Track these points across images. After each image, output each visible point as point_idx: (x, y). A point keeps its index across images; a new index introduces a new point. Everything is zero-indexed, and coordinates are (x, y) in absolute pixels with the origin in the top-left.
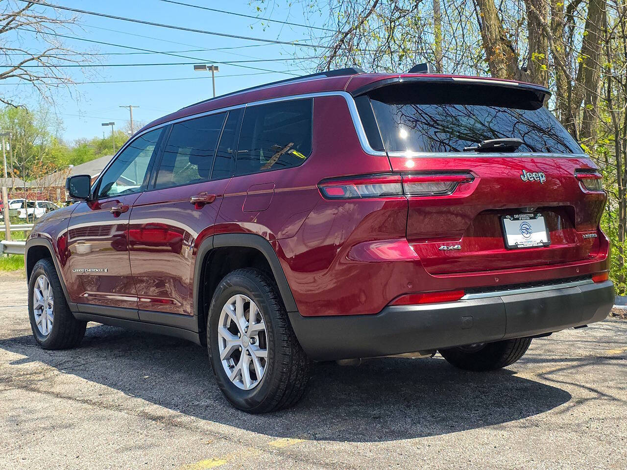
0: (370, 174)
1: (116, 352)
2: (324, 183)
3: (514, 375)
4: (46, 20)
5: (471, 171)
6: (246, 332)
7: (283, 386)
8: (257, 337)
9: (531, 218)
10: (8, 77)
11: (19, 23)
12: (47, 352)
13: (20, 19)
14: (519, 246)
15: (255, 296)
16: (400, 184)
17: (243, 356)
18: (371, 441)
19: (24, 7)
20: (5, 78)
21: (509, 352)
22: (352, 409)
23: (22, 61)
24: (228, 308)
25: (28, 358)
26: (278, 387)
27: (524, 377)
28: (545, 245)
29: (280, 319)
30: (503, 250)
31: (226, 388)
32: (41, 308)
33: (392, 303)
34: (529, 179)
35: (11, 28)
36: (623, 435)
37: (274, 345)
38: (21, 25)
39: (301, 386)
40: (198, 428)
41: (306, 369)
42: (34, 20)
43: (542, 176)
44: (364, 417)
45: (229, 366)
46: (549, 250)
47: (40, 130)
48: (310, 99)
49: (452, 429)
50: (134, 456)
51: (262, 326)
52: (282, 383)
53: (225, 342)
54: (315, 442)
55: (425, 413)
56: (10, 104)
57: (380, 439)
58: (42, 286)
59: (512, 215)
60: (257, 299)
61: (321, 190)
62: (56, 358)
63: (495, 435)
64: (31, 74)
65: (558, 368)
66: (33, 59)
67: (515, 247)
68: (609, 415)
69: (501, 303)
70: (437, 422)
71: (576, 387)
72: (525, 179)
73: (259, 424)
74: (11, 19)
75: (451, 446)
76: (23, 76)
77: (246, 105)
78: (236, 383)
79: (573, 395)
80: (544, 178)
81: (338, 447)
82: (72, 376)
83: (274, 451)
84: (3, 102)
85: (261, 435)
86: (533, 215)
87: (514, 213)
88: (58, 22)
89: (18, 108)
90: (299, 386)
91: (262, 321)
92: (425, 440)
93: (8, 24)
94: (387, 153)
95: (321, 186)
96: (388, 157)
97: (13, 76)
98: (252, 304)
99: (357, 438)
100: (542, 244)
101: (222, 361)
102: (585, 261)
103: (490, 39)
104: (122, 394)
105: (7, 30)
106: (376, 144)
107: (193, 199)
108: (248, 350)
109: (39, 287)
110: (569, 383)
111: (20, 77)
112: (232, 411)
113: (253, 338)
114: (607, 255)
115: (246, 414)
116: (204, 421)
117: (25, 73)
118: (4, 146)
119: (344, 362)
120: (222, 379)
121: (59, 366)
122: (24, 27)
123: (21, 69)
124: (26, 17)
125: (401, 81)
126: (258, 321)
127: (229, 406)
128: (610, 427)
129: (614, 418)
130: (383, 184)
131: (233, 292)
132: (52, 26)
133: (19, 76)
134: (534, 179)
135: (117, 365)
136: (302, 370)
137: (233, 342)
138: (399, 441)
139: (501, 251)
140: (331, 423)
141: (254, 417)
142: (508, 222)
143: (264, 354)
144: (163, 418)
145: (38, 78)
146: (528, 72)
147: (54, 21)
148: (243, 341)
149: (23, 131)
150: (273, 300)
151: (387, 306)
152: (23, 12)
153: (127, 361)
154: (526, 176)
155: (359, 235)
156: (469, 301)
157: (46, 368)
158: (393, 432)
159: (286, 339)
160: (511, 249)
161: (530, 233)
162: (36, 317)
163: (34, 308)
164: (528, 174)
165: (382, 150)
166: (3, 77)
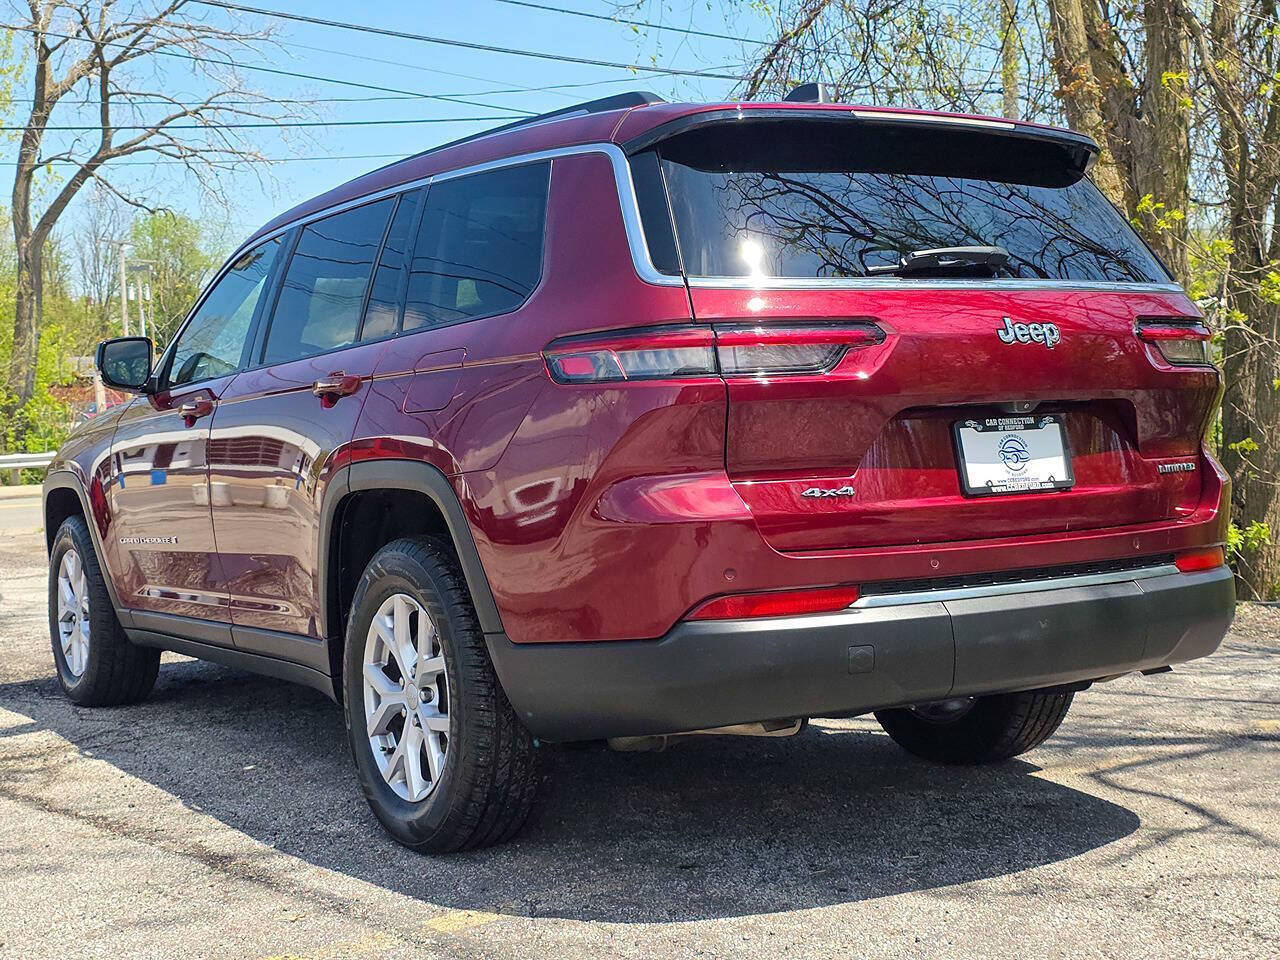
0: (653, 326)
1: (218, 713)
2: (556, 348)
3: (1033, 774)
4: (209, 34)
5: (878, 320)
6: (413, 677)
7: (479, 796)
8: (435, 688)
9: (1027, 427)
10: (135, 150)
11: (156, 40)
12: (77, 712)
13: (160, 32)
14: (994, 490)
15: (427, 598)
16: (710, 348)
17: (408, 728)
18: (649, 920)
19: (166, 9)
20: (129, 153)
21: (1019, 722)
22: (644, 846)
23: (163, 119)
24: (380, 624)
25: (33, 724)
26: (469, 799)
27: (1053, 779)
28: (1061, 488)
29: (472, 648)
30: (955, 497)
31: (377, 796)
32: (70, 619)
33: (692, 615)
34: (1017, 339)
35: (141, 52)
36: (1219, 917)
37: (459, 704)
38: (162, 45)
39: (522, 795)
40: (291, 885)
41: (534, 759)
42: (188, 35)
43: (1051, 330)
44: (660, 865)
45: (384, 749)
46: (1071, 498)
47: (213, 259)
48: (546, 162)
49: (842, 895)
50: (119, 946)
51: (439, 664)
52: (477, 789)
53: (377, 696)
54: (528, 920)
55: (798, 858)
56: (141, 206)
57: (673, 916)
58: (71, 573)
59: (980, 420)
60: (429, 603)
61: (548, 362)
62: (90, 724)
63: (930, 912)
64: (181, 144)
65: (1139, 758)
66: (185, 114)
67: (986, 492)
68: (1206, 870)
69: (944, 617)
70: (815, 879)
71: (1159, 803)
72: (1008, 338)
73: (427, 878)
74: (140, 32)
75: (819, 935)
76: (166, 149)
77: (431, 180)
78: (395, 785)
79: (1144, 821)
80: (1056, 335)
81: (572, 933)
82: (101, 763)
83: (428, 941)
84: (126, 200)
85: (419, 902)
86: (1032, 420)
87: (987, 414)
88: (235, 37)
89: (157, 214)
90: (517, 794)
91: (441, 653)
92: (766, 921)
93: (135, 43)
94: (686, 280)
95: (550, 355)
96: (688, 287)
97: (146, 148)
98: (423, 616)
99: (624, 912)
100: (1051, 486)
101: (371, 739)
102: (1163, 523)
103: (1066, 49)
104: (180, 804)
105: (133, 56)
106: (664, 260)
107: (320, 385)
108: (416, 716)
109: (67, 577)
110: (1147, 793)
111: (158, 150)
112: (385, 846)
113: (426, 690)
114: (1216, 511)
115: (412, 853)
116: (314, 869)
117: (170, 142)
118: (141, 291)
119: (622, 742)
120: (369, 776)
121: (85, 742)
122: (168, 49)
123: (163, 134)
124: (169, 28)
125: (740, 116)
126: (435, 651)
127: (383, 837)
128: (1198, 897)
129: (1215, 876)
130: (677, 349)
131: (387, 590)
132: (223, 45)
133: (158, 148)
134: (1032, 339)
135: (204, 741)
136: (524, 760)
137: (392, 697)
138: (709, 923)
139: (953, 500)
140: (585, 877)
141: (425, 862)
142: (970, 437)
143: (444, 724)
144: (230, 858)
145: (194, 153)
146: (1143, 119)
147: (227, 37)
148: (408, 696)
149: (179, 262)
150: (459, 606)
151: (681, 621)
152: (165, 18)
153: (229, 733)
154: (1010, 330)
155: (625, 460)
156: (869, 611)
157: (58, 744)
158: (707, 900)
159: (484, 692)
160: (975, 496)
161: (1026, 460)
162: (63, 636)
163: (60, 619)
164: (1016, 326)
165: (677, 273)
166: (125, 150)
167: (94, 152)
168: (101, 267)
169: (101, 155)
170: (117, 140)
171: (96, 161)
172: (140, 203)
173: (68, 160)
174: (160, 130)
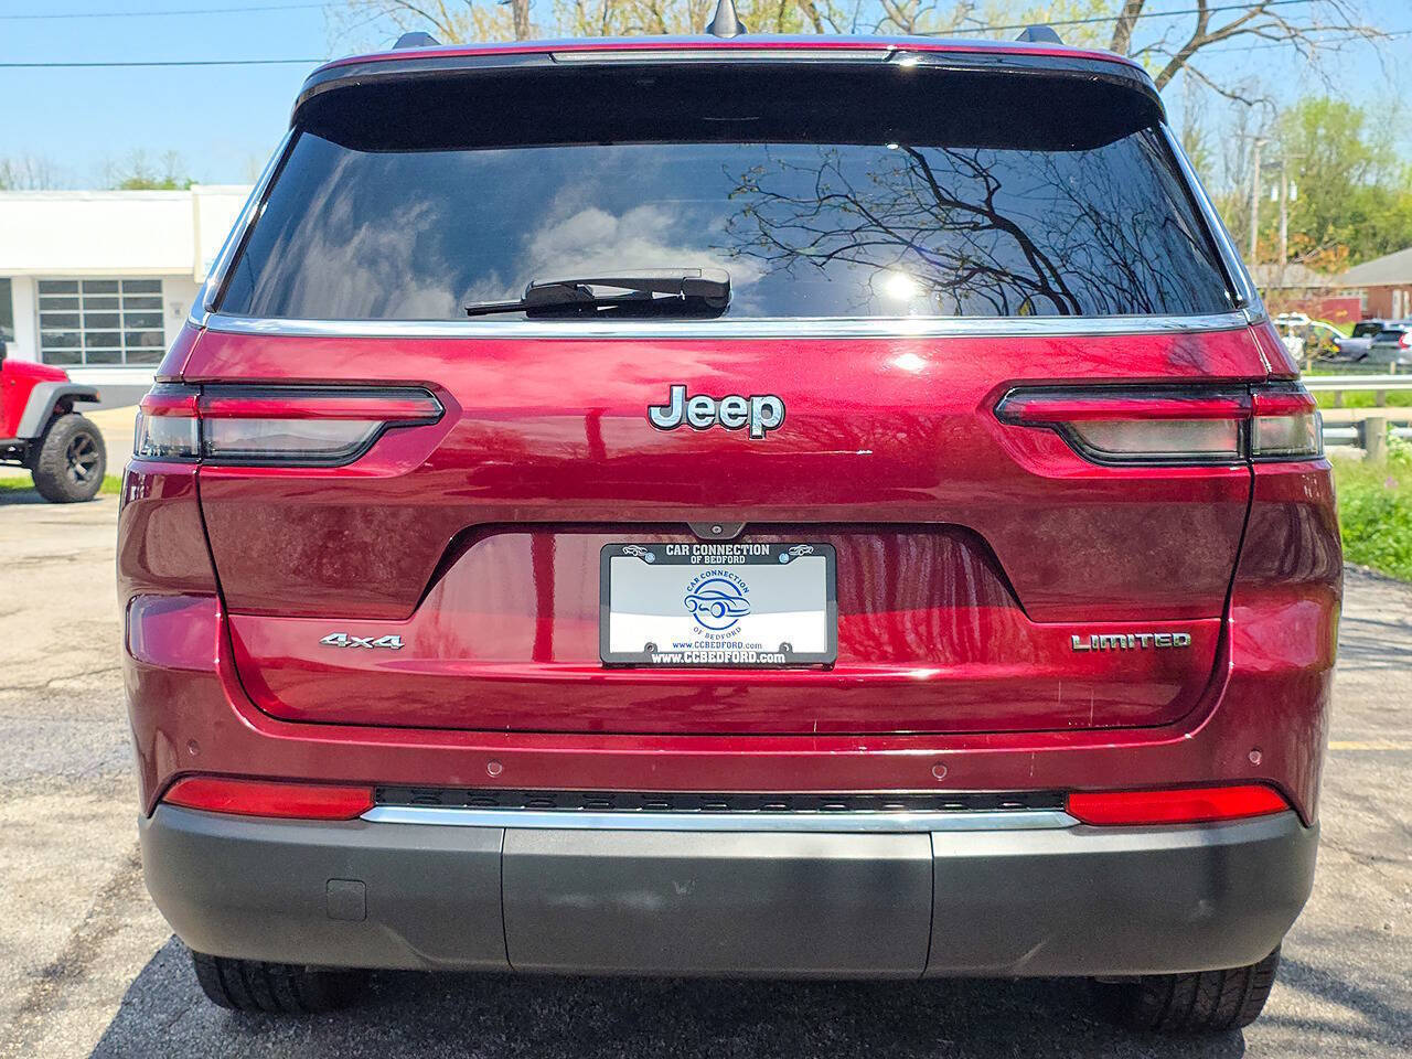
9: (754, 560)
10: (1232, 34)
14: (658, 659)
20: (1225, 38)
28: (805, 663)
33: (168, 795)
34: (687, 422)
56: (1238, 98)
59: (655, 545)
67: (640, 662)
76: (1267, 30)
84: (1222, 93)
86: (765, 550)
87: (669, 536)
97: (1242, 31)
111: (1256, 33)
118: (1285, 190)
123: (1267, 13)
133: (1256, 31)
134: (720, 422)
142: (629, 571)
151: (160, 801)
154: (676, 407)
161: (739, 613)
164: (693, 401)
166: (1222, 34)
167: (1188, 39)
168: (1245, 165)
169: (1195, 43)
170: (1214, 24)
171: (1191, 49)
172: (1237, 95)
173: (1159, 51)
174: (1266, 9)
